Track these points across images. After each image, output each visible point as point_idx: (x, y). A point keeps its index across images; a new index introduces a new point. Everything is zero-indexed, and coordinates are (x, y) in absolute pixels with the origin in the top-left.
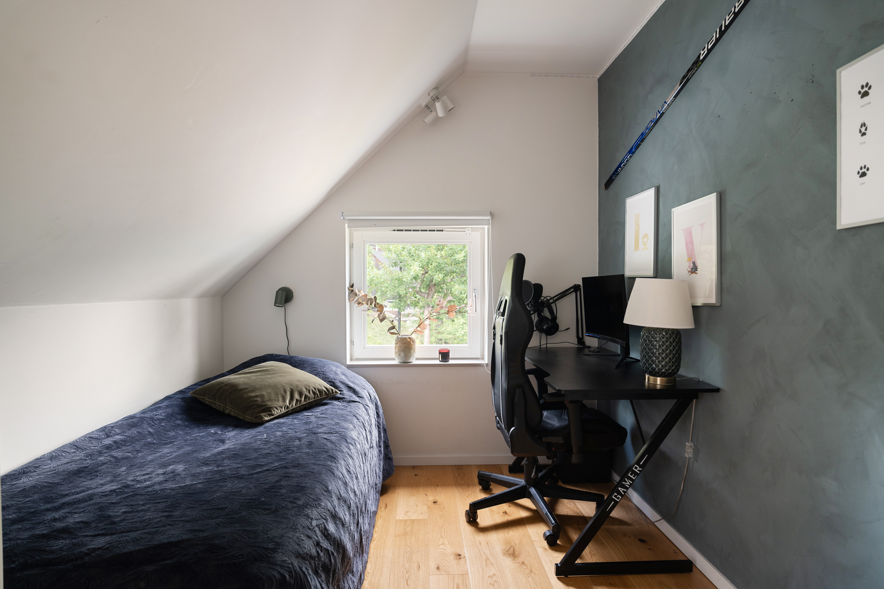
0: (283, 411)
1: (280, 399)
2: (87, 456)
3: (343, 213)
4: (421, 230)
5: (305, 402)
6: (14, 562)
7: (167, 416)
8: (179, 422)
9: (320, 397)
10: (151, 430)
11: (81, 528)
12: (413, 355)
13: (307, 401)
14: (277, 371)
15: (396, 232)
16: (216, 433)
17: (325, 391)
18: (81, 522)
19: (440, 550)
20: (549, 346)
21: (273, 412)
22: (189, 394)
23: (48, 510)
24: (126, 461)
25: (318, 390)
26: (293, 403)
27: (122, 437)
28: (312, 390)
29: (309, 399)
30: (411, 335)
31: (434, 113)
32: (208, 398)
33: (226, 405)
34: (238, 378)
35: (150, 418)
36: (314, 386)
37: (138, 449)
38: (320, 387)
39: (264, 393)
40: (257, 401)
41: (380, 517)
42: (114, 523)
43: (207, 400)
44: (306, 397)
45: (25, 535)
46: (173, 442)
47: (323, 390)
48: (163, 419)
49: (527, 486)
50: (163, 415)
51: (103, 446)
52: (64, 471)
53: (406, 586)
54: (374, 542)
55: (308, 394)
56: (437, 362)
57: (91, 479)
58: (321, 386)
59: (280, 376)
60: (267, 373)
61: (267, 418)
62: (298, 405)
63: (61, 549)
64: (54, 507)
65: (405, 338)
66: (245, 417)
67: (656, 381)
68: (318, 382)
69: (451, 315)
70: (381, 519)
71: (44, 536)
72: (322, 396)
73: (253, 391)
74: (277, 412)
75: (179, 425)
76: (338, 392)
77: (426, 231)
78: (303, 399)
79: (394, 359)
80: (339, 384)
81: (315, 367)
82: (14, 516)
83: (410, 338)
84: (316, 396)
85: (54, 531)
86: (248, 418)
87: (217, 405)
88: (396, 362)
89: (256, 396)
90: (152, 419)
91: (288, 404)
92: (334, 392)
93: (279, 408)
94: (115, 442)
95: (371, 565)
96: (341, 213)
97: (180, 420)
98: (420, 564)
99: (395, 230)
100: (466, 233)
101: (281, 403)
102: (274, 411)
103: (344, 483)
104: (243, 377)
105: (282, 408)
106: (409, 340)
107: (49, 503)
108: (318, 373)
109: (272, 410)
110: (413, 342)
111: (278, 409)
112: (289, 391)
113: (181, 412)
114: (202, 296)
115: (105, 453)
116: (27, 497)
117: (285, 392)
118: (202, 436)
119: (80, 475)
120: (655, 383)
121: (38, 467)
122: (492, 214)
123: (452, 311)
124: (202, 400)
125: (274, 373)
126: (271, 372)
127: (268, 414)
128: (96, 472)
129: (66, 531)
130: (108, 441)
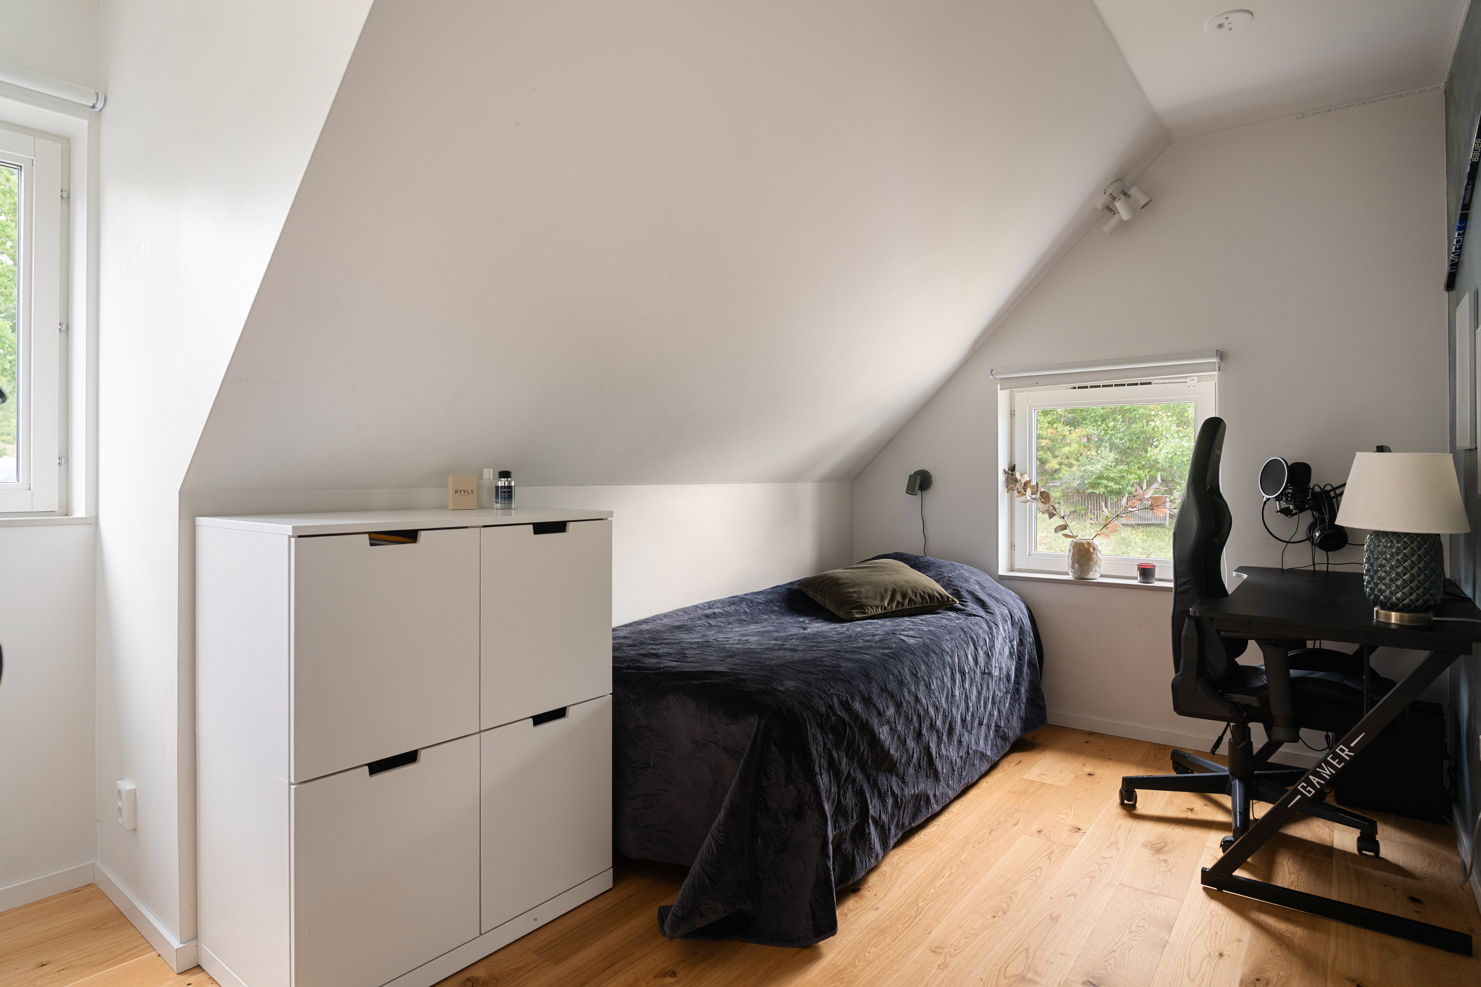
0: (880, 611)
1: (878, 598)
2: (689, 619)
3: (992, 371)
4: (1116, 385)
5: (909, 606)
6: (624, 664)
7: (766, 601)
8: (776, 608)
9: (930, 603)
10: (747, 610)
11: (665, 656)
12: (1094, 569)
13: (911, 605)
14: (886, 569)
15: (1077, 390)
16: (803, 622)
17: (937, 597)
18: (667, 652)
19: (1057, 818)
20: (1331, 568)
21: (866, 610)
22: (796, 587)
23: (651, 644)
24: (716, 628)
25: (928, 594)
26: (893, 604)
27: (721, 611)
28: (920, 594)
29: (914, 604)
30: (1093, 539)
31: (1117, 216)
32: (811, 591)
33: (825, 600)
34: (843, 572)
35: (750, 600)
36: (923, 590)
37: (730, 621)
38: (931, 592)
39: (863, 590)
40: (853, 597)
41: (1003, 771)
42: (686, 657)
43: (810, 593)
44: (911, 600)
45: (633, 652)
46: (762, 623)
47: (934, 595)
48: (761, 603)
49: (1231, 777)
50: (763, 599)
51: (703, 614)
52: (669, 625)
53: (988, 833)
54: (979, 790)
55: (913, 597)
56: (1135, 582)
57: (686, 634)
58: (933, 591)
59: (887, 574)
60: (875, 569)
61: (858, 616)
62: (900, 608)
63: (650, 663)
64: (655, 643)
65: (1081, 544)
66: (839, 613)
67: (1389, 617)
68: (931, 586)
69: (1159, 512)
70: (1003, 773)
71: (642, 655)
72: (933, 603)
73: (852, 587)
74: (871, 612)
75: (774, 611)
76: (956, 601)
77: (1137, 384)
78: (907, 602)
79: (1067, 574)
80: (964, 593)
81: (941, 571)
82: (631, 643)
83: (1089, 544)
84: (925, 601)
85: (649, 653)
86: (841, 614)
87: (819, 599)
88: (1070, 577)
89: (854, 592)
90: (751, 601)
91: (886, 604)
92: (950, 600)
93: (874, 607)
94: (714, 613)
95: (960, 807)
96: (990, 371)
97: (778, 606)
98: (1020, 823)
99: (1074, 388)
100: (1188, 384)
101: (877, 603)
102: (868, 609)
103: (898, 680)
104: (848, 572)
105: (877, 607)
106: (1086, 546)
107: (653, 641)
108: (943, 578)
109: (865, 607)
110: (1094, 549)
111: (873, 609)
112: (891, 590)
113: (782, 600)
114: (825, 480)
115: (704, 619)
116: (642, 635)
117: (886, 591)
118: (790, 622)
119: (680, 630)
120: (1388, 621)
121: (654, 620)
122: (1222, 355)
123: (1157, 506)
124: (806, 593)
125: (881, 571)
126: (879, 570)
127: (859, 611)
128: (692, 630)
129: (656, 656)
130: (708, 612)
